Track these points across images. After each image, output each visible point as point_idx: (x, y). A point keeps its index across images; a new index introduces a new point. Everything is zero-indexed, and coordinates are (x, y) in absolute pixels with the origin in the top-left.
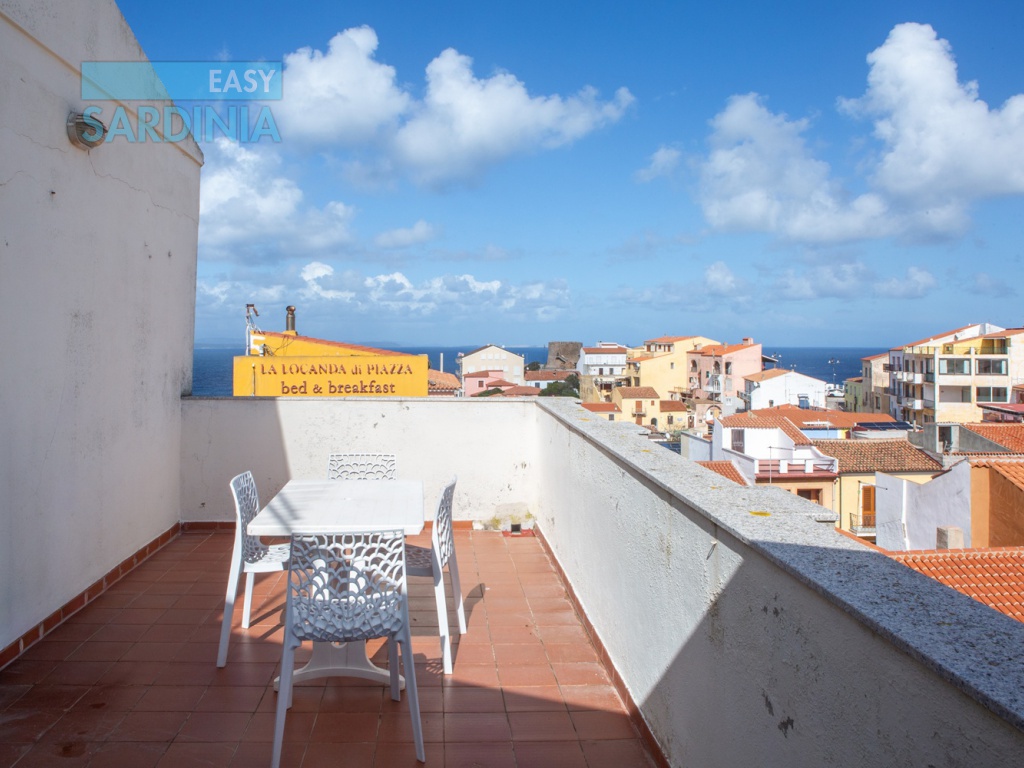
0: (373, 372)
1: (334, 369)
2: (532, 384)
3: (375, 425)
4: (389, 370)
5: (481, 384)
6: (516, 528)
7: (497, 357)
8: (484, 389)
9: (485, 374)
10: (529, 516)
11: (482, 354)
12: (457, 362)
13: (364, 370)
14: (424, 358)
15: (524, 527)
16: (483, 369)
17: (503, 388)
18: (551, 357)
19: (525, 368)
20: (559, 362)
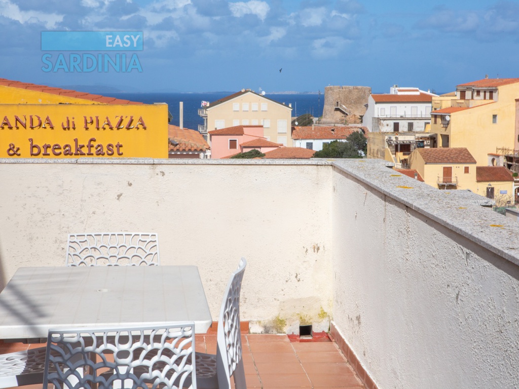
0: (92, 127)
1: (36, 123)
2: (302, 144)
3: (119, 196)
4: (114, 124)
5: (233, 144)
6: (306, 330)
7: (255, 107)
8: (237, 150)
9: (238, 131)
10: (323, 315)
11: (234, 104)
12: (201, 113)
13: (80, 124)
14: (162, 110)
15: (315, 329)
16: (236, 123)
17: (263, 150)
18: (328, 108)
19: (293, 123)
20: (339, 114)
